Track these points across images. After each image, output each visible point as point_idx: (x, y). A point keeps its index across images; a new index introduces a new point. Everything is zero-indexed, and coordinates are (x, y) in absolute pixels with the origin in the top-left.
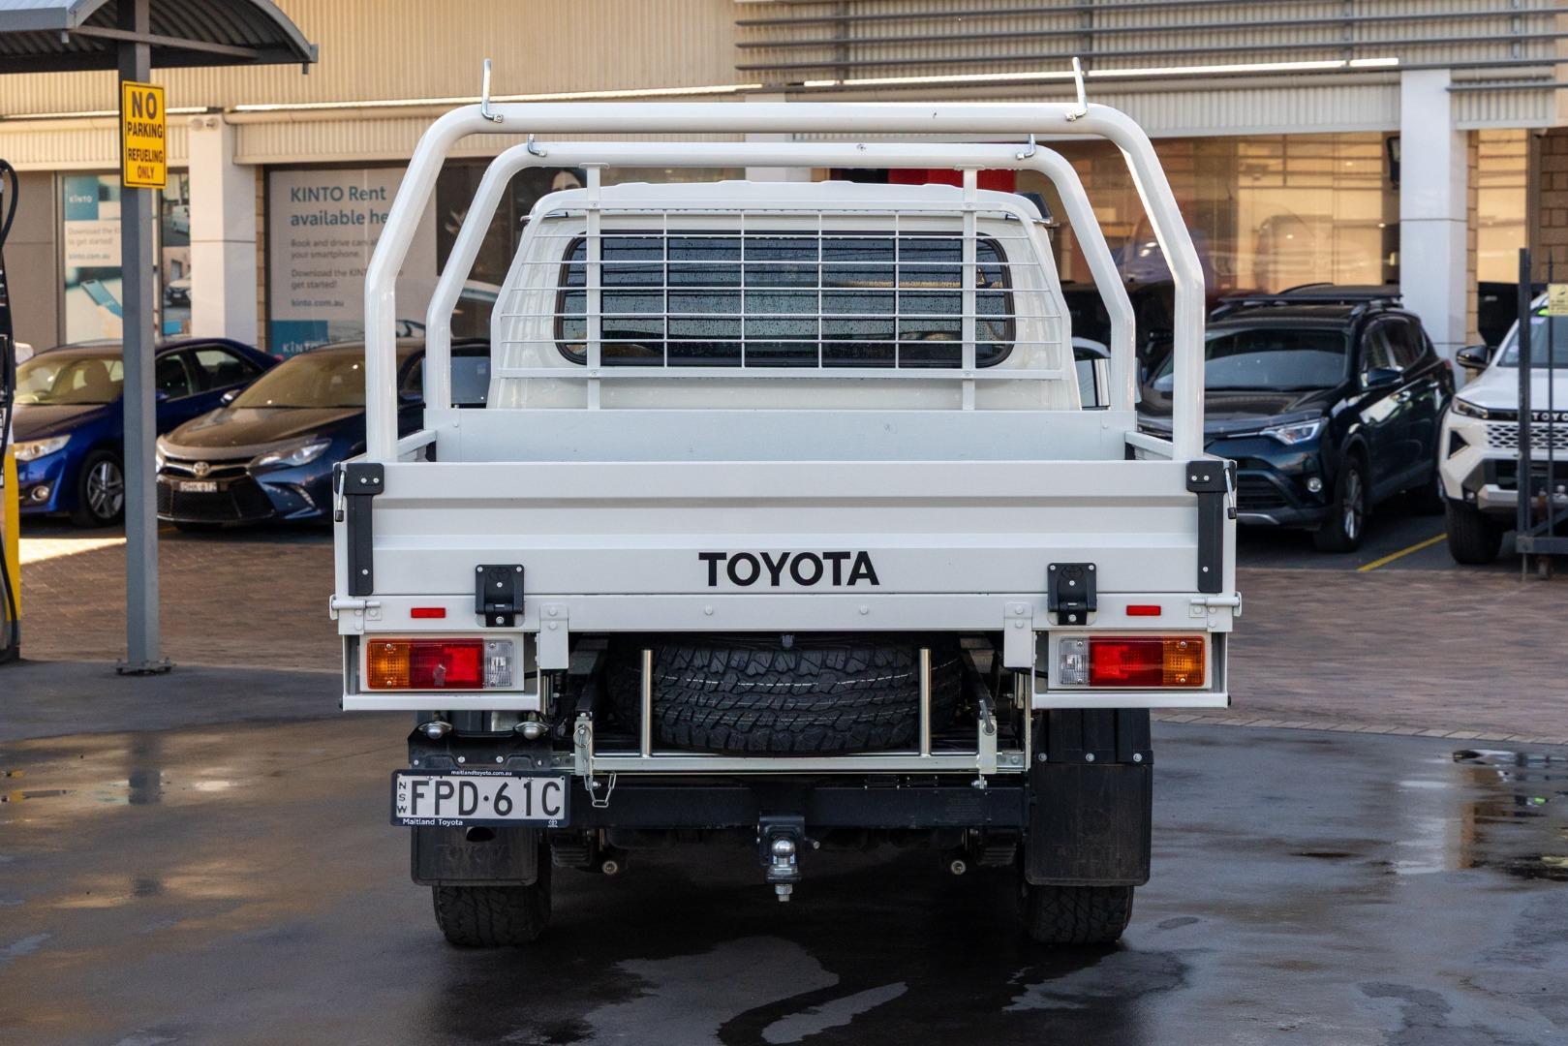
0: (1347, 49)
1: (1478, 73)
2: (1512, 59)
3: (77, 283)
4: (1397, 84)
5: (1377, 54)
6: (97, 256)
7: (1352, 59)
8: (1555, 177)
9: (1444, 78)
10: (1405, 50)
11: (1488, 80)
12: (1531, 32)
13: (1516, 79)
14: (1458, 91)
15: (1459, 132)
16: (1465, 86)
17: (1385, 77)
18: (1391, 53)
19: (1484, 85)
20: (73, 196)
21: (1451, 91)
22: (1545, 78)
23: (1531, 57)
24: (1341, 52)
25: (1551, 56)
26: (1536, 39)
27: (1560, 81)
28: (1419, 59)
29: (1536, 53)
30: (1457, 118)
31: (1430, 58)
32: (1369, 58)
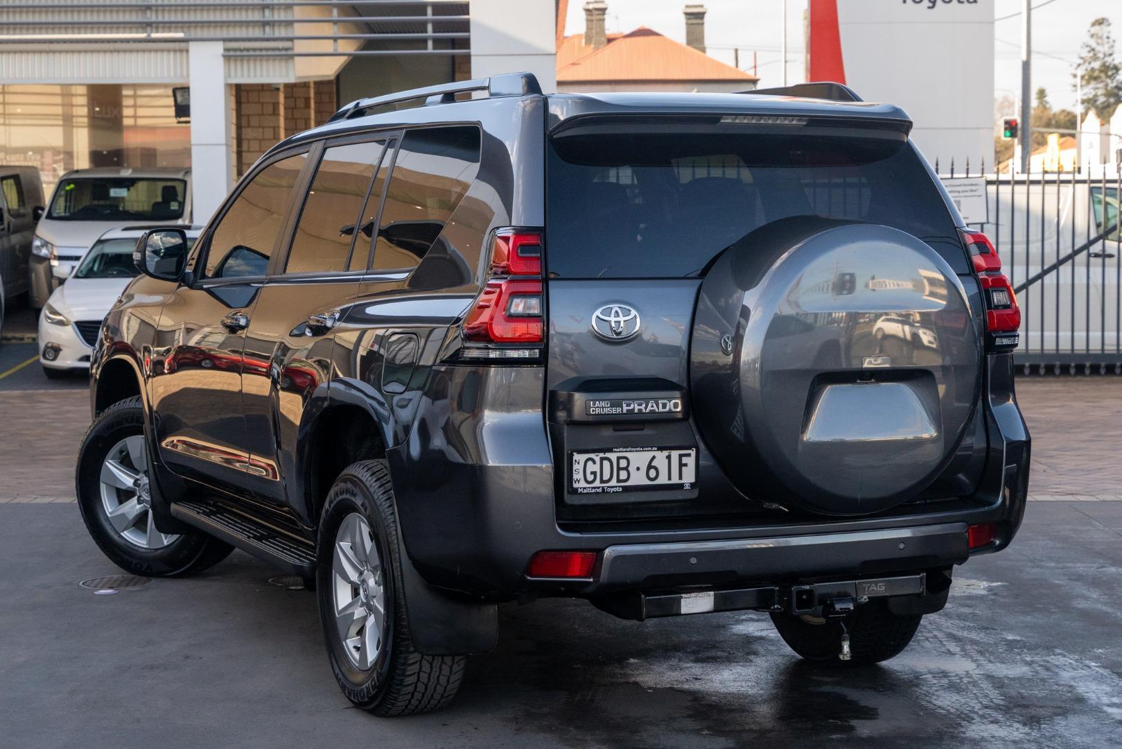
0: (148, 26)
1: (243, 44)
2: (263, 36)
4: (187, 51)
5: (170, 30)
7: (152, 32)
9: (219, 48)
10: (189, 27)
11: (248, 50)
12: (276, 18)
13: (267, 49)
14: (230, 57)
15: (230, 85)
16: (232, 53)
17: (177, 45)
18: (179, 29)
19: (245, 53)
21: (224, 56)
22: (288, 49)
23: (277, 35)
24: (143, 28)
25: (290, 35)
26: (280, 23)
27: (297, 50)
28: (199, 33)
29: (281, 32)
30: (228, 75)
31: (205, 33)
32: (163, 32)
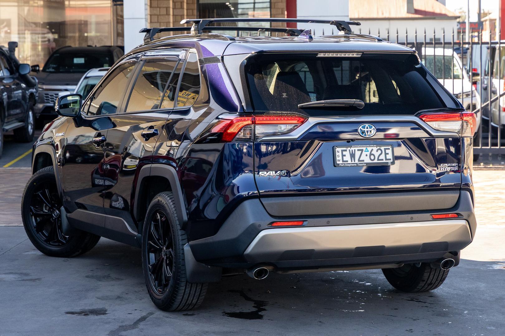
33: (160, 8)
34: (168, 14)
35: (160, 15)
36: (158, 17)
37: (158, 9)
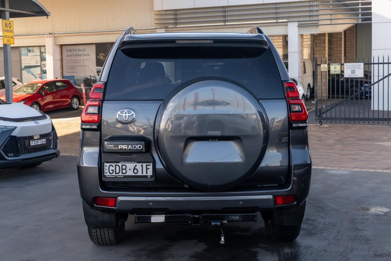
0: (277, 18)
1: (303, 23)
2: (310, 20)
3: (24, 69)
4: (287, 25)
5: (283, 19)
6: (28, 63)
7: (278, 20)
8: (317, 44)
9: (297, 24)
10: (289, 18)
11: (305, 24)
12: (314, 14)
13: (311, 24)
14: (300, 26)
15: (299, 35)
16: (301, 25)
17: (285, 24)
18: (286, 19)
19: (304, 25)
20: (24, 51)
21: (298, 26)
22: (317, 23)
25: (318, 19)
26: (315, 16)
27: (320, 24)
28: (291, 20)
29: (315, 18)
30: (299, 32)
31: (294, 20)
32: (281, 20)
33: (321, 47)
34: (325, 50)
35: (321, 50)
36: (320, 51)
37: (320, 47)
